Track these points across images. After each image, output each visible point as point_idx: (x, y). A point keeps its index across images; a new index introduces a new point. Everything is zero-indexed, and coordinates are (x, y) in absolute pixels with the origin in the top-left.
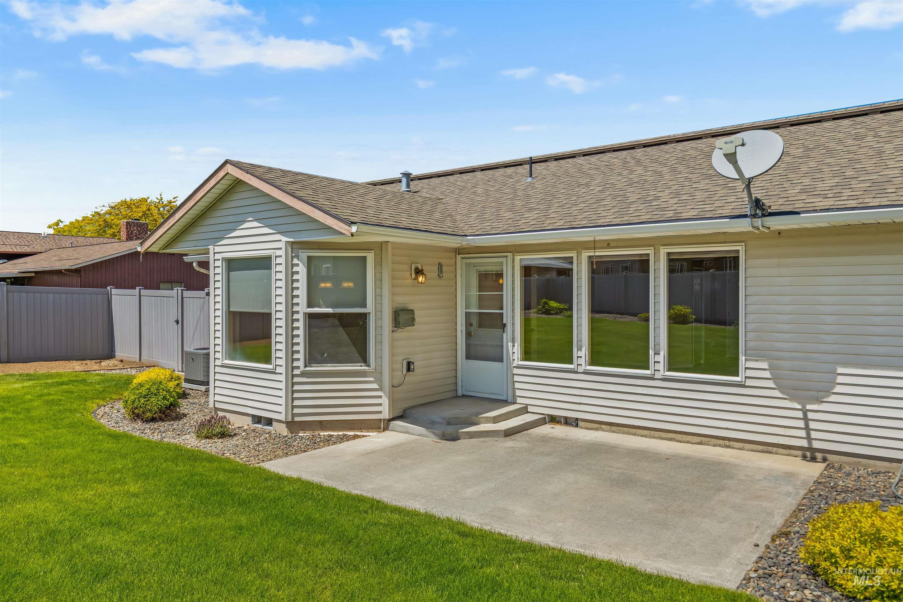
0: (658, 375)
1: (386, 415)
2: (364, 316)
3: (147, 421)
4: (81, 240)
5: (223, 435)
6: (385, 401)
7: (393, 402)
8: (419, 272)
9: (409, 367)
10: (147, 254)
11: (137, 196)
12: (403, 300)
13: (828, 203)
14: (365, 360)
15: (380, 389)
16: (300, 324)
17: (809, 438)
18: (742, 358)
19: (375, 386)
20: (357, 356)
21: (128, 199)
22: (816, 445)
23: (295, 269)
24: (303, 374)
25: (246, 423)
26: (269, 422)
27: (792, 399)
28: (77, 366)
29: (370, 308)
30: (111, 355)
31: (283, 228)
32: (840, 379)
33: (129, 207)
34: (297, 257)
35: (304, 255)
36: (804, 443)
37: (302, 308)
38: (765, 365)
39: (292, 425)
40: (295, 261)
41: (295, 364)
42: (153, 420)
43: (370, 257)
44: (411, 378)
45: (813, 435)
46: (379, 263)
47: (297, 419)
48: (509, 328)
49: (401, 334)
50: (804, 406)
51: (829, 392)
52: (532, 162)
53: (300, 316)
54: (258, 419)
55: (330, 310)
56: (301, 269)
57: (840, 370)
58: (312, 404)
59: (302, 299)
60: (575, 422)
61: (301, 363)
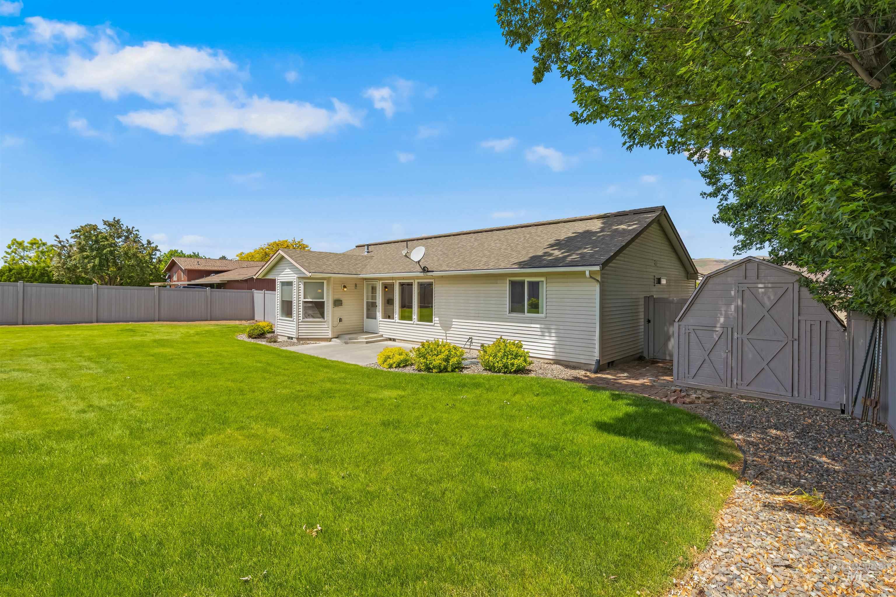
0: (415, 323)
1: (330, 336)
2: (323, 302)
3: (253, 338)
4: (252, 263)
5: (275, 342)
6: (330, 332)
7: (333, 332)
8: (345, 287)
9: (340, 320)
10: (257, 279)
11: (282, 239)
12: (337, 297)
13: (453, 269)
14: (323, 317)
15: (329, 328)
16: (301, 305)
18: (433, 317)
19: (327, 326)
20: (319, 315)
21: (277, 241)
23: (300, 286)
24: (302, 322)
25: (286, 339)
26: (292, 338)
27: (443, 330)
28: (237, 322)
29: (325, 300)
30: (254, 319)
31: (296, 272)
32: (454, 323)
33: (277, 245)
35: (303, 281)
37: (302, 299)
38: (438, 319)
39: (298, 339)
40: (300, 283)
41: (299, 318)
42: (255, 338)
43: (325, 282)
44: (341, 324)
46: (328, 284)
47: (299, 337)
48: (378, 307)
49: (336, 309)
50: (446, 333)
51: (451, 328)
52: (407, 241)
53: (301, 302)
54: (289, 338)
55: (311, 300)
56: (302, 286)
57: (454, 320)
58: (305, 332)
59: (302, 296)
60: (394, 340)
61: (301, 318)
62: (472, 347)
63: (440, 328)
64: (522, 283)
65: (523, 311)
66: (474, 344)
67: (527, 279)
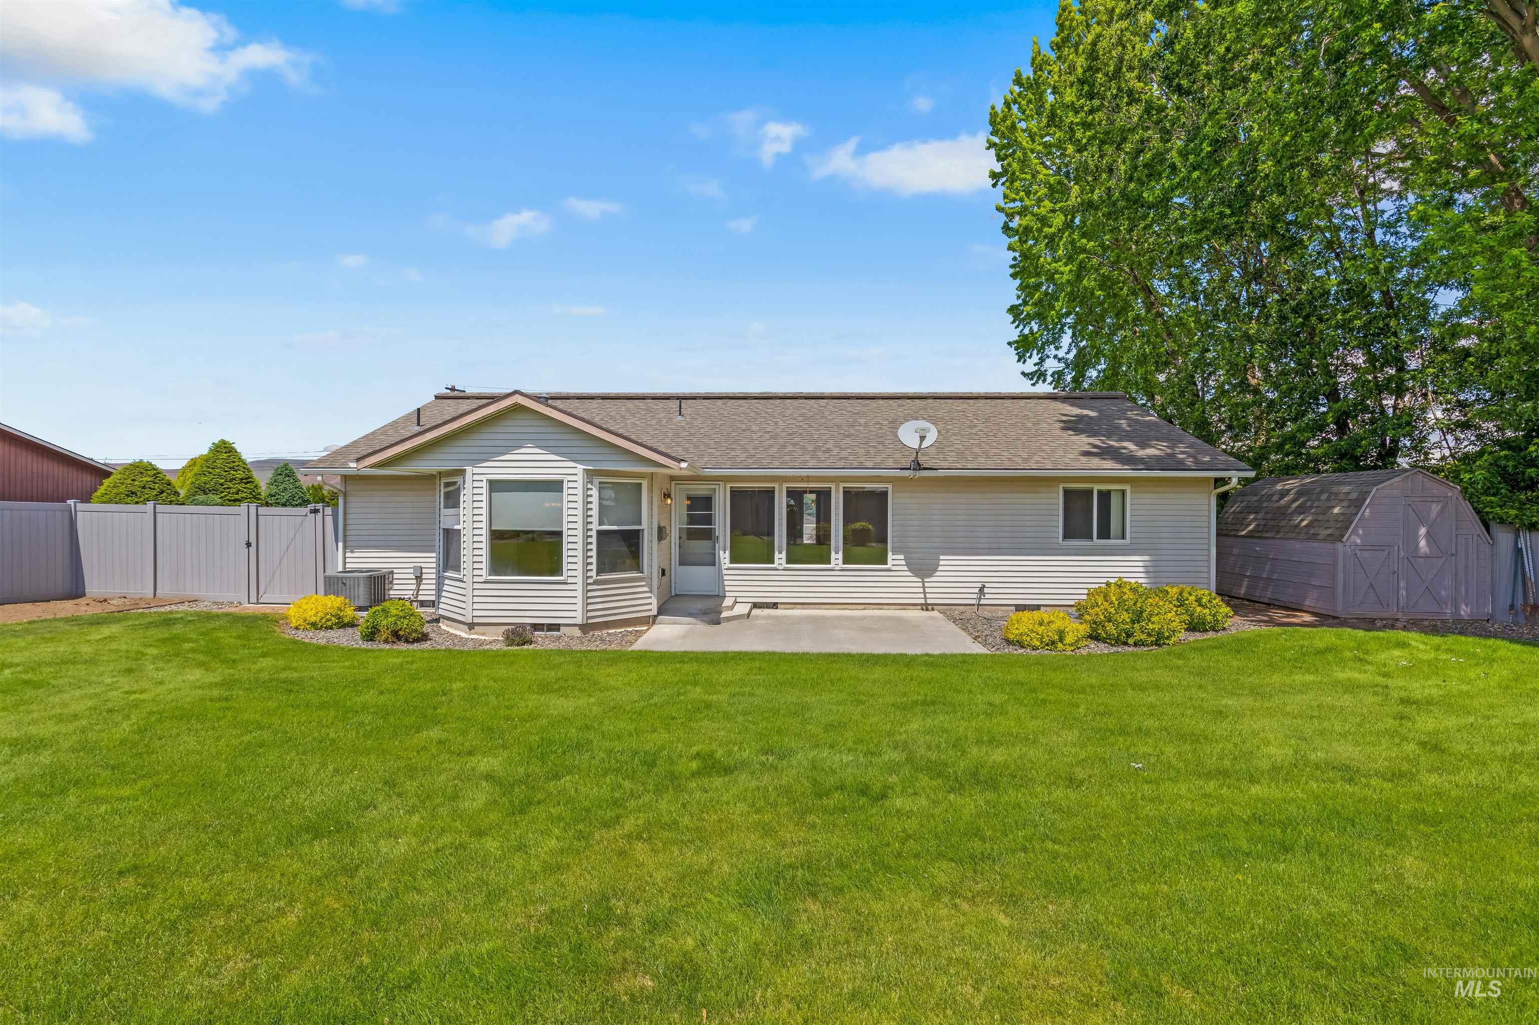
0: (837, 568)
1: (656, 611)
2: (640, 532)
6: (654, 600)
7: (657, 600)
8: (666, 496)
9: (663, 573)
14: (638, 568)
15: (651, 592)
16: (594, 540)
17: (925, 598)
18: (890, 554)
19: (646, 589)
20: (630, 564)
22: (929, 601)
23: (589, 493)
24: (596, 582)
26: (557, 627)
27: (916, 576)
29: (644, 525)
30: (75, 593)
31: (579, 457)
32: (942, 563)
34: (592, 483)
35: (597, 481)
36: (923, 601)
37: (595, 526)
38: (902, 557)
39: (583, 626)
40: (589, 486)
41: (589, 574)
43: (645, 484)
44: (666, 581)
45: (928, 596)
46: (650, 488)
47: (590, 621)
48: (721, 539)
49: (663, 546)
50: (923, 582)
51: (936, 570)
53: (594, 533)
54: (539, 627)
55: (615, 528)
56: (595, 492)
57: (942, 558)
58: (601, 609)
59: (595, 519)
60: (775, 606)
61: (593, 574)
62: (983, 602)
63: (909, 573)
64: (1090, 492)
65: (1090, 537)
66: (987, 596)
67: (1096, 487)
